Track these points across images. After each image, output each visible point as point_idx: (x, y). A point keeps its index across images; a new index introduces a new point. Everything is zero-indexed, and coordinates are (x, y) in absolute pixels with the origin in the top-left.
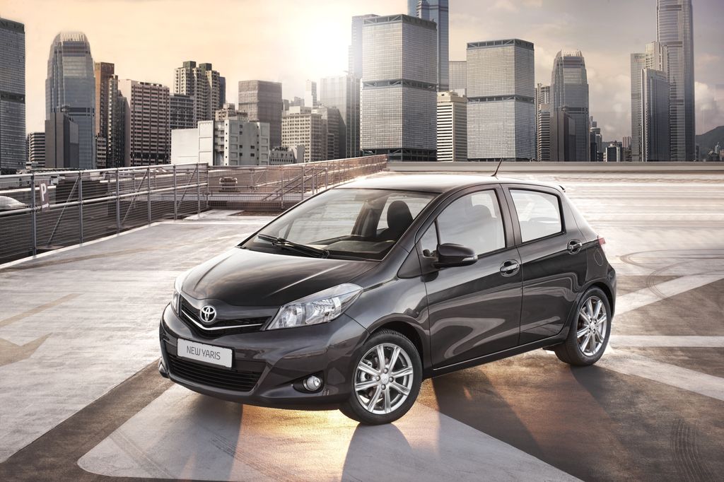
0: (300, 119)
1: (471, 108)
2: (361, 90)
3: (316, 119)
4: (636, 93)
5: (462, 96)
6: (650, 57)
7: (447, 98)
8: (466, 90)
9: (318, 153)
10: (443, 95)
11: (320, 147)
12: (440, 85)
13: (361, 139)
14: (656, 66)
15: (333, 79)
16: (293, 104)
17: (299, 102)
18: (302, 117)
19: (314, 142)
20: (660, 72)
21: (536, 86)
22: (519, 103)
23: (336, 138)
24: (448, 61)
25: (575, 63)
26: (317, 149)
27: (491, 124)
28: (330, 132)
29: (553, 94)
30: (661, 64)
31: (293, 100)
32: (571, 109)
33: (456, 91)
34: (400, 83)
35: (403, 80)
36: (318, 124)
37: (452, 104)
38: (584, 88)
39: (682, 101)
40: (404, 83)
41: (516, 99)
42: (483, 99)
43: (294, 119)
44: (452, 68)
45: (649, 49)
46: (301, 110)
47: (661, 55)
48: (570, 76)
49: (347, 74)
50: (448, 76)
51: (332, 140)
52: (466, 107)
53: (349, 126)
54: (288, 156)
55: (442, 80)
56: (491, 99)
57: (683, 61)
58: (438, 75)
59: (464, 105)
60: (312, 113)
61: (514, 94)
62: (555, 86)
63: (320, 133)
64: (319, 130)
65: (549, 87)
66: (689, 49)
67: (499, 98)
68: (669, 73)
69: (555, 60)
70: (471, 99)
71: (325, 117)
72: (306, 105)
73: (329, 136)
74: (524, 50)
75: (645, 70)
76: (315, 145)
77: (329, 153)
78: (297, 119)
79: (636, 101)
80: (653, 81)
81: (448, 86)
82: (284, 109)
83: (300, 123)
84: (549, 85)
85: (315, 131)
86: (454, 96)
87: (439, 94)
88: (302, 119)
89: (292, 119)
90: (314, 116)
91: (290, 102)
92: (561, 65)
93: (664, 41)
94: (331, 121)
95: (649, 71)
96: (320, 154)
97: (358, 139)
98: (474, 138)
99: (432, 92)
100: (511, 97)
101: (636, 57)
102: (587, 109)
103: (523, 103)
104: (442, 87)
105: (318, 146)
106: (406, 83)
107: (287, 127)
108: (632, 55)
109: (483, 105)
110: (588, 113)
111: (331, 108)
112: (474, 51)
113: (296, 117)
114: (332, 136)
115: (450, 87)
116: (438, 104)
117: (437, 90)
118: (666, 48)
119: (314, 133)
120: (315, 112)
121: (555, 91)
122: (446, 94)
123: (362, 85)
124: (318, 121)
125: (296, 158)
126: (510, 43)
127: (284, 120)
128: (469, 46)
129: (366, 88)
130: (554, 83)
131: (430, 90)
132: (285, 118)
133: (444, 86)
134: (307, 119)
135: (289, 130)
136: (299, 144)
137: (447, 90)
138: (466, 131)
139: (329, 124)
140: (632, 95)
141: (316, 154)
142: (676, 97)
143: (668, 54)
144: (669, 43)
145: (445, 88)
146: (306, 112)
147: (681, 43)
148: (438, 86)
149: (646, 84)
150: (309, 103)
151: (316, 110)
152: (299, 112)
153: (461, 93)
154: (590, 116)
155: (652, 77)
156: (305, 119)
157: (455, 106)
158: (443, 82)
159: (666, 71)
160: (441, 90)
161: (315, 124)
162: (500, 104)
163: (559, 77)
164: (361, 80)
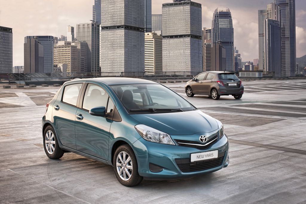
0: (64, 48)
1: (165, 42)
2: (100, 31)
3: (74, 48)
4: (262, 33)
5: (159, 35)
6: (269, 12)
7: (150, 36)
8: (162, 31)
9: (75, 68)
10: (148, 34)
11: (76, 65)
12: (146, 29)
13: (100, 60)
14: (273, 18)
15: (84, 25)
16: (60, 40)
17: (64, 38)
18: (65, 47)
19: (73, 62)
20: (275, 21)
21: (203, 29)
22: (193, 39)
23: (85, 60)
24: (151, 15)
25: (226, 15)
26: (75, 66)
27: (176, 52)
28: (82, 56)
29: (213, 33)
30: (276, 16)
31: (60, 37)
32: (223, 43)
33: (156, 32)
34: (123, 27)
35: (125, 25)
36: (75, 52)
37: (153, 39)
38: (231, 30)
39: (288, 38)
40: (125, 28)
41: (191, 37)
42: (172, 37)
43: (61, 49)
44: (153, 18)
45: (269, 7)
46: (65, 43)
47: (276, 11)
48: (223, 23)
49: (92, 22)
50: (151, 23)
51: (83, 61)
52: (162, 41)
53: (93, 53)
54: (58, 70)
55: (147, 25)
56: (176, 37)
57: (289, 15)
58: (145, 23)
59: (160, 40)
60: (72, 45)
61: (190, 34)
62: (214, 29)
63: (76, 57)
64: (76, 55)
65: (210, 30)
66: (293, 8)
67: (181, 36)
68: (280, 21)
69: (214, 14)
70: (164, 37)
71: (79, 47)
72: (68, 41)
73: (81, 58)
74: (196, 8)
75: (267, 20)
76: (73, 64)
77: (81, 68)
78: (63, 49)
79: (262, 38)
80: (272, 26)
81: (151, 29)
82: (55, 43)
83: (64, 51)
84: (211, 28)
85: (73, 56)
86: (155, 34)
87: (146, 34)
88: (66, 48)
89: (60, 49)
90: (72, 47)
91: (58, 39)
92: (218, 17)
93: (277, 3)
94: (83, 50)
95: (269, 20)
96: (76, 69)
97: (99, 60)
98: (166, 60)
99: (142, 33)
100: (188, 36)
101: (261, 12)
102: (233, 43)
103: (195, 39)
104: (147, 30)
105: (75, 64)
106: (127, 27)
107: (57, 53)
108: (259, 11)
109: (172, 41)
110: (233, 45)
111: (82, 42)
112: (167, 9)
113: (62, 47)
114: (83, 58)
115: (152, 30)
116: (145, 40)
117: (145, 31)
118: (279, 7)
119: (72, 57)
120: (73, 44)
121: (214, 32)
122: (150, 34)
123: (100, 28)
124: (75, 50)
125: (62, 71)
126: (188, 4)
127: (55, 49)
128: (164, 5)
129: (103, 30)
130: (213, 27)
131: (140, 31)
132: (55, 48)
133: (149, 29)
134: (69, 48)
135: (58, 55)
136: (64, 63)
137: (151, 31)
138: (162, 56)
139: (81, 51)
140: (259, 34)
141: (74, 69)
142: (285, 36)
143: (280, 10)
144: (280, 4)
145: (149, 30)
146: (68, 44)
147: (288, 4)
148: (145, 29)
149: (267, 28)
150: (69, 39)
151: (74, 43)
152: (64, 44)
153: (159, 33)
154: (234, 46)
155: (271, 24)
156: (67, 48)
157: (155, 41)
158: (148, 27)
159: (279, 20)
160: (147, 31)
161: (73, 51)
162: (182, 39)
163: (216, 24)
164: (100, 26)
